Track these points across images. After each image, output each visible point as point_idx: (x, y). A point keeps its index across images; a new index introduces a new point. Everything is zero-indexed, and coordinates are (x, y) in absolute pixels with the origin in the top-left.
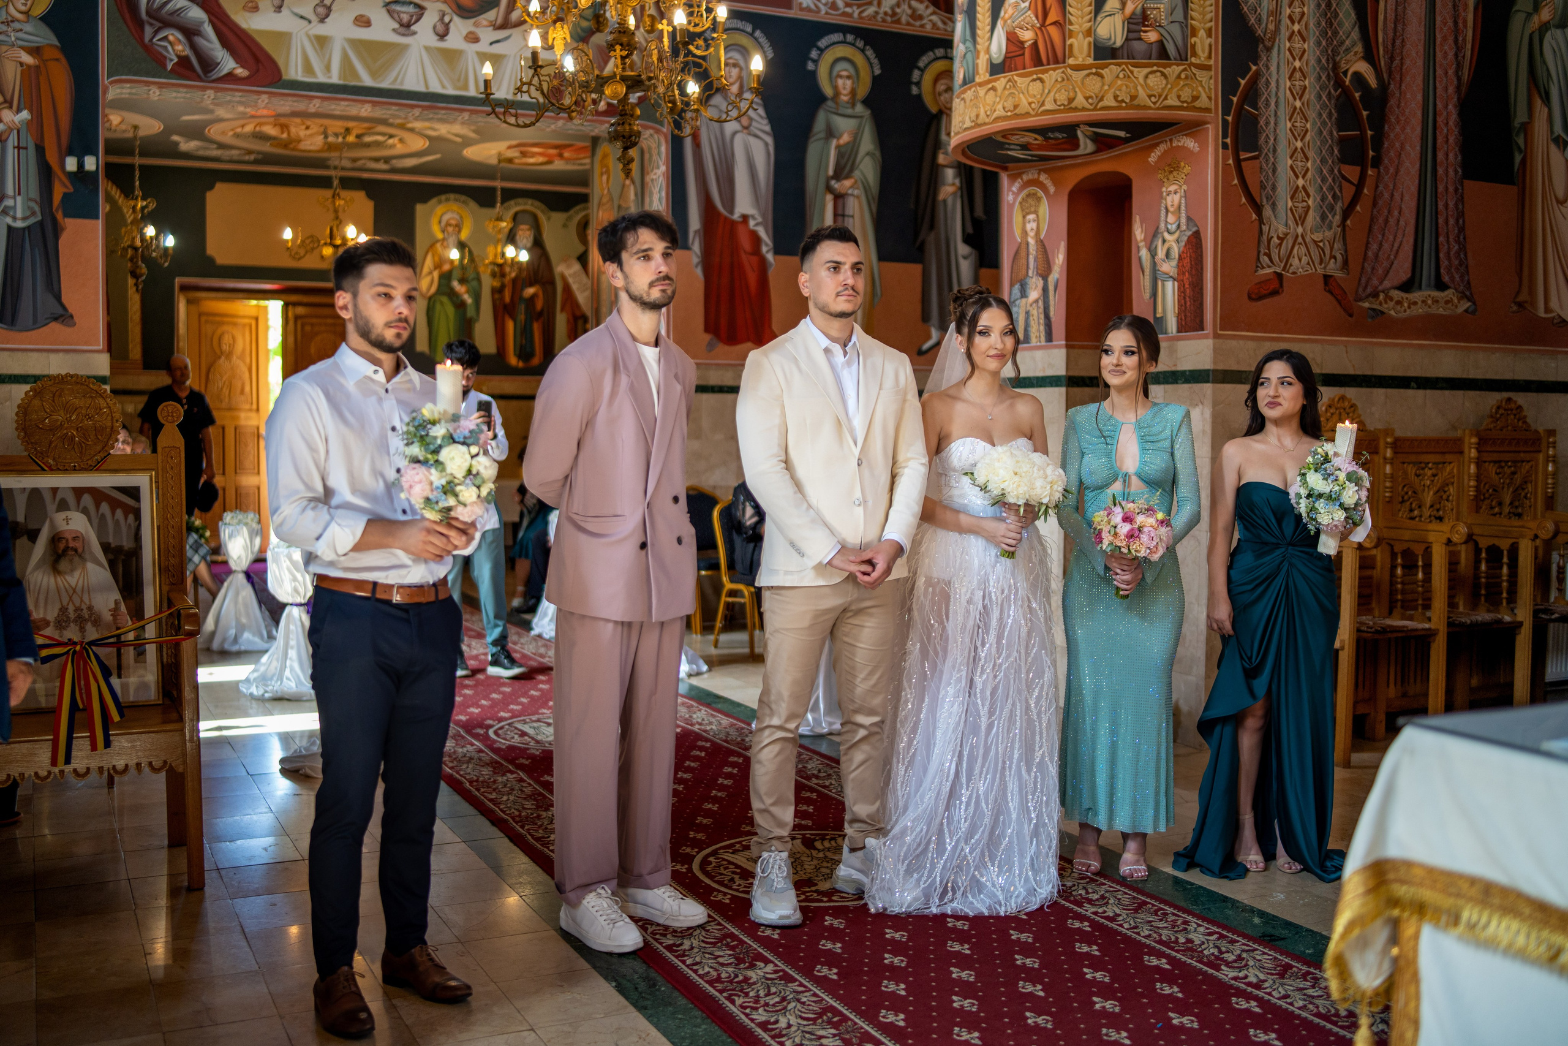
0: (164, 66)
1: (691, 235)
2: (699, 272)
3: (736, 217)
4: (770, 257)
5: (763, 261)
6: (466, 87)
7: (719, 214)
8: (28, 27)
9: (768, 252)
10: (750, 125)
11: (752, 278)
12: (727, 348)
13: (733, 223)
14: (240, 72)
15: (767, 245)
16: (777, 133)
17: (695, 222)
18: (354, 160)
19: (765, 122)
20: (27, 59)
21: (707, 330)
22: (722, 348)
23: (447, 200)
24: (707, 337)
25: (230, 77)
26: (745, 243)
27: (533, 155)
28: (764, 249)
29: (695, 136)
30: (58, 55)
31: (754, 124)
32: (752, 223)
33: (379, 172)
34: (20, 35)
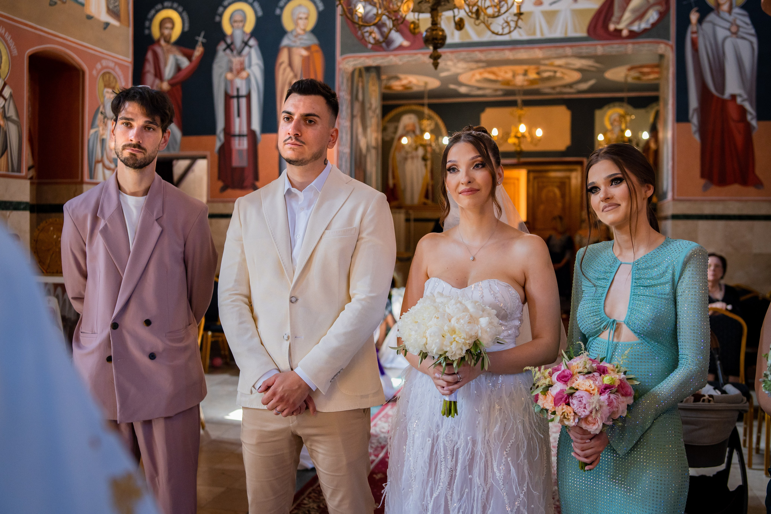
0: (366, 46)
1: (691, 111)
2: (697, 137)
3: (727, 96)
4: (754, 123)
5: (748, 126)
6: (534, 33)
7: (712, 95)
8: (305, 37)
9: (752, 119)
10: (738, 30)
11: (739, 139)
12: (718, 189)
13: (724, 102)
14: (406, 43)
15: (751, 114)
16: (759, 35)
17: (694, 102)
18: (554, 88)
19: (751, 27)
20: (305, 53)
21: (703, 176)
22: (714, 189)
23: (614, 106)
24: (702, 182)
25: (401, 47)
26: (734, 114)
27: (649, 73)
28: (749, 117)
29: (694, 44)
30: (317, 48)
31: (741, 29)
32: (739, 100)
33: (570, 93)
34: (302, 41)
